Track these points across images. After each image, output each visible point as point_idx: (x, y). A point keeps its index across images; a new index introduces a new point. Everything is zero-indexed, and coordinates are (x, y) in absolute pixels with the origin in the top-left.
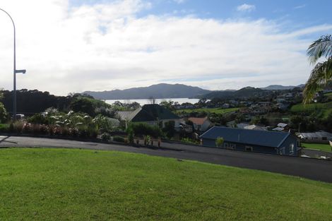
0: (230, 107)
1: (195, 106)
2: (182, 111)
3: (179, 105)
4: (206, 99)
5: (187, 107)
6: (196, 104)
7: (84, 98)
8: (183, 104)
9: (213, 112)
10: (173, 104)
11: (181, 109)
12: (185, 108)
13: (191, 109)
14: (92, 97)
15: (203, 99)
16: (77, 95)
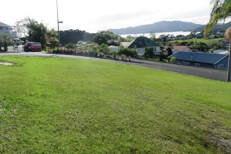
0: (216, 37)
1: (186, 38)
2: (175, 41)
3: (174, 37)
4: (196, 32)
5: (180, 38)
6: (188, 36)
7: (107, 34)
8: (178, 36)
9: (200, 41)
10: (169, 36)
11: (175, 39)
12: (178, 39)
13: (183, 39)
14: (112, 33)
15: (194, 32)
16: (103, 32)
